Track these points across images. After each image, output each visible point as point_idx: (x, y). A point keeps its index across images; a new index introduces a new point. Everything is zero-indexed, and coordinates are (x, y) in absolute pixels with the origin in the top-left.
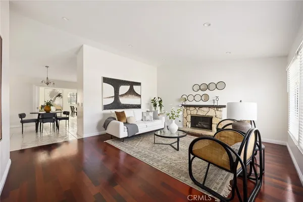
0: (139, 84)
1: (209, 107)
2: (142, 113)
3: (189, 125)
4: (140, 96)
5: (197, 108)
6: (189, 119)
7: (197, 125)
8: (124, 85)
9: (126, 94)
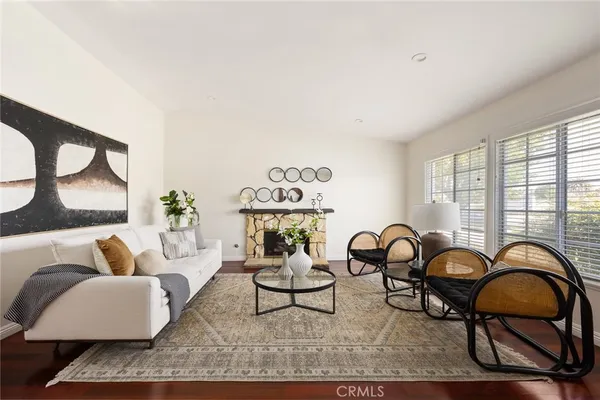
0: (121, 147)
1: (304, 212)
2: (162, 236)
3: (261, 251)
4: (124, 184)
5: (279, 216)
6: (260, 238)
7: (275, 250)
8: (77, 142)
9: (82, 175)
